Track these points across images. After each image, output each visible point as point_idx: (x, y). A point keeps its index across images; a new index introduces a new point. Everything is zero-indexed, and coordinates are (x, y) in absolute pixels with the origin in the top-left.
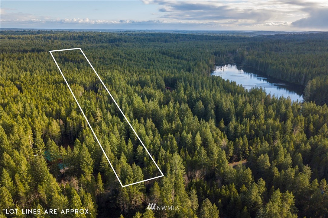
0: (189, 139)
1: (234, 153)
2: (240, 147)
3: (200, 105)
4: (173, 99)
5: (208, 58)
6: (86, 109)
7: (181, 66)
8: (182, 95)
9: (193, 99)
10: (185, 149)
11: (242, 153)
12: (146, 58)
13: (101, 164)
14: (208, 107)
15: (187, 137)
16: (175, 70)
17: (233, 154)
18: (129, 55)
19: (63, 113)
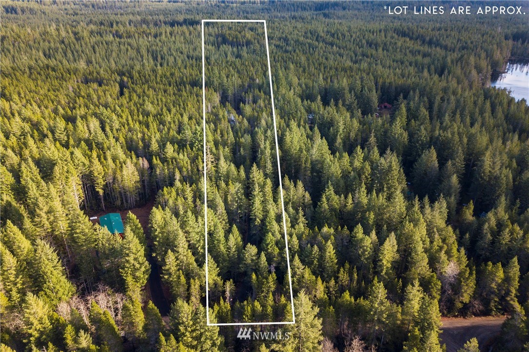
0: (367, 247)
1: (476, 295)
2: (493, 285)
3: (431, 157)
4: (375, 137)
5: (495, 46)
6: (195, 142)
7: (427, 60)
8: (398, 129)
9: (420, 142)
10: (353, 268)
11: (497, 300)
12: (364, 41)
13: (165, 270)
14: (447, 167)
15: (362, 240)
16: (412, 70)
17: (474, 297)
18: (333, 35)
19: (154, 146)
